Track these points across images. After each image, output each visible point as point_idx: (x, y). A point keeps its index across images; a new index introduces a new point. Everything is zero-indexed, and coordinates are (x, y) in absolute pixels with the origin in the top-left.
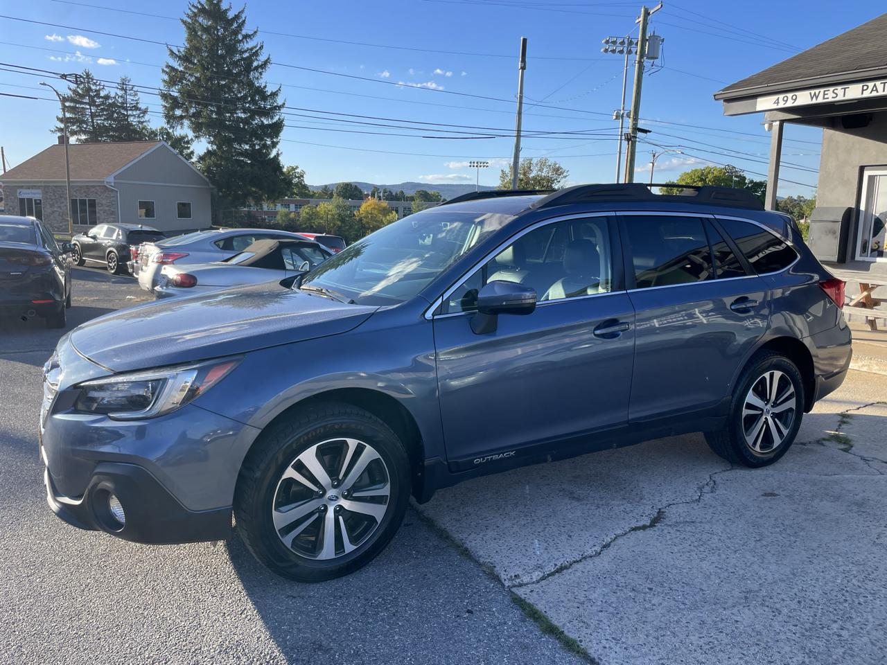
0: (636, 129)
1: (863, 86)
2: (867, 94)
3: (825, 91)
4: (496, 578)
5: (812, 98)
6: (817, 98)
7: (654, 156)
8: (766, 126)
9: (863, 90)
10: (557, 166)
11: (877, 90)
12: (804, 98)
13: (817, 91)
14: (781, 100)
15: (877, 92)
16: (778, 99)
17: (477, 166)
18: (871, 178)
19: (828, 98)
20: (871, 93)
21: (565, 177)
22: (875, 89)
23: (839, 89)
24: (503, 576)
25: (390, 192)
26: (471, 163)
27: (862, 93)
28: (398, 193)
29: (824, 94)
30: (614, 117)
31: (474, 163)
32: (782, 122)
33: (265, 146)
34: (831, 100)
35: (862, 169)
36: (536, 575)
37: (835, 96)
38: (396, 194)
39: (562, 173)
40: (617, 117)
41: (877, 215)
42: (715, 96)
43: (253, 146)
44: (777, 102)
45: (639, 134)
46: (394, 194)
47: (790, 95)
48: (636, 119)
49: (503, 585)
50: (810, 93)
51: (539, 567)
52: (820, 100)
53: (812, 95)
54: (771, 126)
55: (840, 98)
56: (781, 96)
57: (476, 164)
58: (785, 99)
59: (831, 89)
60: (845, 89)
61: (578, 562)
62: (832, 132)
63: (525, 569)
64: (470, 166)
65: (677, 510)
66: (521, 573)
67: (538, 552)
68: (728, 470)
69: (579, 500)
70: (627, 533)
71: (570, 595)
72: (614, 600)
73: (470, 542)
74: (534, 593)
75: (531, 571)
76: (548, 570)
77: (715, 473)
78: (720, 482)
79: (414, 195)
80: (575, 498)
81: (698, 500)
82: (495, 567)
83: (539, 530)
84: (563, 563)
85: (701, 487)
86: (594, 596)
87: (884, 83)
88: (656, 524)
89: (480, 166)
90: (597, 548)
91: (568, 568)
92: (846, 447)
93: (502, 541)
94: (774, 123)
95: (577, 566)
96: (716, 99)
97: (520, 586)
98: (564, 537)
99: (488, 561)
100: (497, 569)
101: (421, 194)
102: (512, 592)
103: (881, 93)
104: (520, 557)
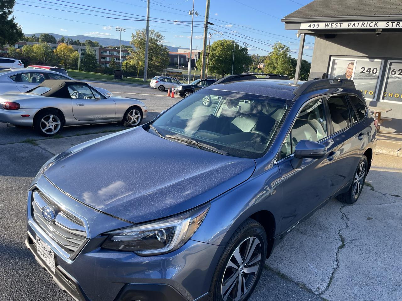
0: (208, 23)
1: (349, 23)
2: (350, 27)
3: (332, 24)
4: (309, 291)
5: (326, 26)
6: (328, 26)
8: (298, 35)
9: (349, 25)
10: (159, 34)
11: (355, 26)
12: (322, 26)
13: (328, 23)
15: (355, 27)
18: (334, 61)
19: (333, 27)
20: (352, 27)
21: (163, 39)
22: (354, 25)
23: (338, 24)
24: (313, 290)
25: (71, 40)
26: (116, 28)
27: (348, 27)
28: (76, 41)
29: (332, 25)
32: (305, 34)
34: (334, 28)
35: (330, 56)
36: (325, 285)
37: (336, 26)
38: (75, 41)
39: (161, 38)
40: (191, 13)
41: (335, 77)
42: (282, 20)
44: (310, 26)
45: (209, 25)
46: (74, 41)
47: (316, 24)
48: (207, 18)
49: (314, 294)
50: (325, 24)
51: (323, 280)
52: (329, 28)
53: (326, 25)
54: (300, 35)
55: (338, 28)
56: (312, 24)
57: (119, 30)
58: (314, 25)
59: (335, 23)
60: (341, 24)
61: (334, 272)
62: (319, 39)
63: (319, 283)
64: (116, 30)
65: (345, 233)
66: (319, 286)
67: (315, 270)
68: (344, 206)
69: (305, 234)
70: (338, 251)
71: (346, 294)
72: (364, 293)
73: (282, 270)
74: (332, 296)
75: (322, 284)
76: (327, 281)
77: (340, 209)
78: (346, 214)
79: (85, 42)
80: (302, 233)
81: (347, 226)
82: (305, 284)
83: (304, 256)
84: (329, 275)
85: (342, 218)
86: (356, 292)
87: (358, 23)
88: (345, 243)
89: (121, 31)
90: (336, 263)
91: (333, 278)
92: (371, 188)
93: (295, 267)
94: (302, 34)
95: (335, 275)
96: (282, 22)
97: (322, 293)
98: (318, 259)
99: (299, 281)
100: (307, 285)
101: (88, 42)
102: (322, 298)
103: (356, 27)
104: (310, 275)
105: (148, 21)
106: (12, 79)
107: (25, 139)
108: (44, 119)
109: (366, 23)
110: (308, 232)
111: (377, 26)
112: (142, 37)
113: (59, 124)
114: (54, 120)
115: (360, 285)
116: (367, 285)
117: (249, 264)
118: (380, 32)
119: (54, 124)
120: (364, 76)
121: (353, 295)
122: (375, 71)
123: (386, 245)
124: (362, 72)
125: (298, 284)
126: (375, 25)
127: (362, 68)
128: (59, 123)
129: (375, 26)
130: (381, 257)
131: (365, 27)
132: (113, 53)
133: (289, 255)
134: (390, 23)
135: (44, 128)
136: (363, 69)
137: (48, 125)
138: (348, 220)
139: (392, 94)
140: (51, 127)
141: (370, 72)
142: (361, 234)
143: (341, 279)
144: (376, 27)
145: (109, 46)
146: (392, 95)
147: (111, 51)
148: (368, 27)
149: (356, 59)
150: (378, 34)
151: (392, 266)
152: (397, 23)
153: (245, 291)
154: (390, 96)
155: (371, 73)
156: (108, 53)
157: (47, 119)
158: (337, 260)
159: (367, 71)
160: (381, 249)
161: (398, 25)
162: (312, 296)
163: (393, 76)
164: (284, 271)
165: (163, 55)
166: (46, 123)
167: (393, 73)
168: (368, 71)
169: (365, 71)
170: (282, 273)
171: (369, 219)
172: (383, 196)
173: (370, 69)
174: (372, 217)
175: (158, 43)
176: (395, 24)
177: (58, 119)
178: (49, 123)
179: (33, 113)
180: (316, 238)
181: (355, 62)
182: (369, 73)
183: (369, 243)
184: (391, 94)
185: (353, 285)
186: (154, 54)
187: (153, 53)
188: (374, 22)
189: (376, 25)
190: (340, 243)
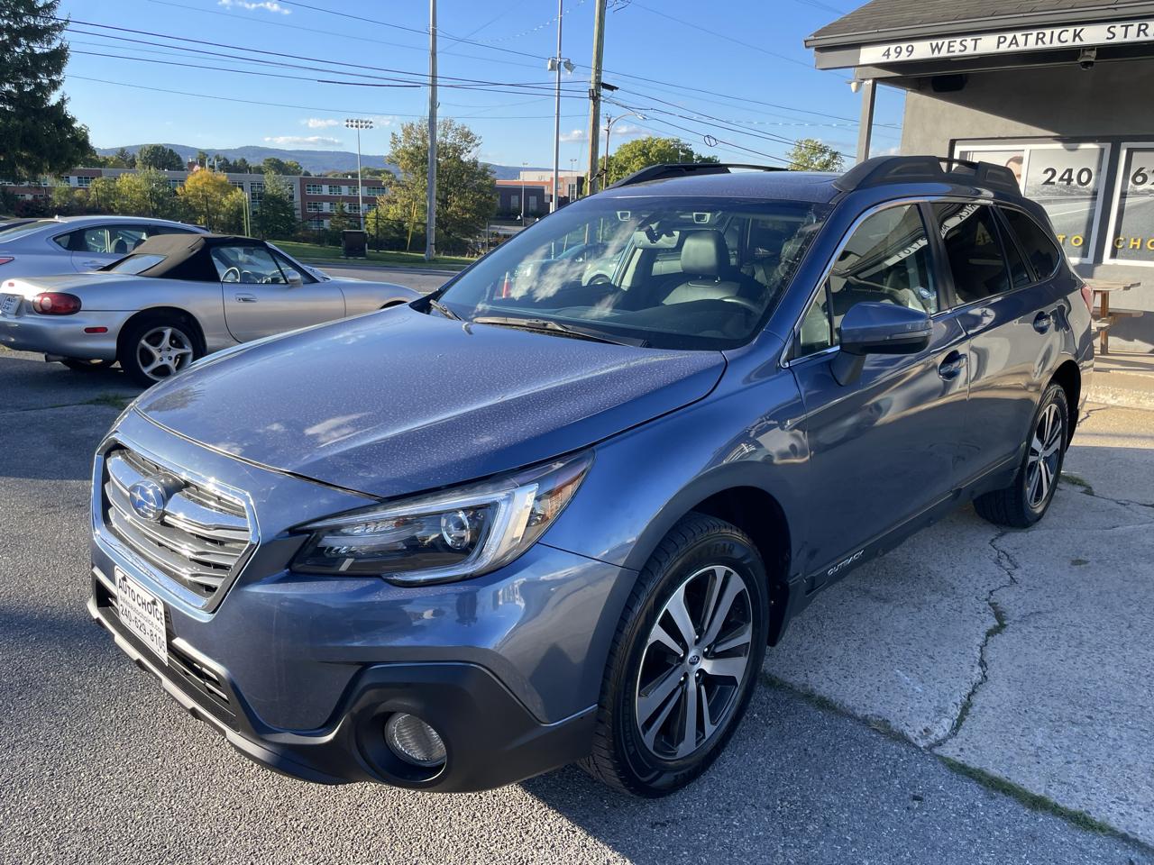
0: (600, 84)
1: (999, 38)
2: (1004, 48)
3: (950, 42)
4: (901, 738)
6: (939, 50)
7: (609, 121)
8: (853, 86)
9: (999, 43)
10: (466, 130)
11: (1016, 43)
12: (922, 50)
13: (940, 42)
14: (892, 52)
15: (1018, 46)
16: (889, 50)
17: (357, 126)
18: (963, 154)
20: (1009, 46)
21: (477, 145)
22: (1014, 42)
23: (969, 42)
24: (912, 735)
25: (225, 159)
26: (347, 121)
27: (998, 47)
28: (238, 161)
29: (949, 46)
30: (549, 67)
31: (352, 121)
32: (876, 80)
33: (39, 86)
34: (957, 53)
35: (953, 143)
36: (947, 724)
37: (963, 48)
38: (235, 163)
39: (473, 140)
40: (553, 68)
42: (806, 41)
43: (20, 87)
44: (887, 54)
45: (604, 92)
46: (231, 162)
47: (904, 46)
48: (599, 71)
49: (915, 746)
50: (931, 44)
51: (941, 711)
52: (944, 53)
53: (934, 46)
54: (859, 85)
55: (970, 51)
56: (893, 47)
57: (354, 124)
58: (898, 50)
59: (959, 40)
60: (976, 40)
61: (973, 692)
62: (917, 95)
63: (927, 718)
64: (347, 126)
65: (1006, 599)
66: (928, 724)
67: (917, 688)
68: (1002, 535)
69: (886, 601)
70: (986, 641)
71: (1010, 745)
72: (1066, 742)
73: (818, 686)
74: (967, 752)
75: (937, 719)
76: (952, 713)
77: (993, 540)
78: (1010, 552)
79: (262, 165)
80: (878, 599)
81: (1013, 580)
82: (888, 721)
83: (885, 654)
84: (959, 697)
85: (998, 562)
86: (1039, 742)
87: (1027, 35)
88: (1005, 623)
89: (362, 127)
90: (978, 670)
91: (971, 706)
92: (1084, 489)
93: (857, 680)
94: (866, 82)
95: (977, 700)
96: (806, 47)
97: (939, 743)
98: (925, 660)
99: (869, 713)
100: (893, 724)
101: (272, 164)
102: (938, 756)
103: (1021, 47)
104: (902, 700)
105: (434, 86)
106: (59, 243)
107: (97, 394)
108: (147, 340)
109: (1048, 32)
110: (896, 596)
111: (1081, 40)
112: (420, 143)
113: (188, 354)
114: (174, 342)
115: (1051, 724)
116: (1073, 723)
117: (718, 650)
118: (1093, 60)
119: (176, 352)
120: (1055, 194)
121: (1031, 748)
122: (1084, 177)
123: (1130, 627)
124: (1048, 182)
125: (865, 721)
126: (1075, 36)
127: (1046, 171)
128: (188, 349)
129: (1074, 40)
130: (1113, 655)
131: (1048, 45)
132: (340, 190)
133: (838, 652)
134: (1119, 29)
135: (146, 364)
136: (1050, 173)
137: (157, 355)
138: (1016, 567)
139: (1139, 240)
140: (167, 361)
141: (1070, 180)
142: (1054, 599)
143: (993, 708)
144: (1078, 42)
145: (329, 171)
146: (1138, 244)
147: (335, 183)
148: (1056, 44)
149: (1027, 147)
150: (1086, 64)
151: (1148, 676)
152: (1140, 25)
153: (709, 729)
154: (1135, 246)
155: (1075, 182)
156: (325, 190)
157: (156, 340)
158: (982, 663)
159: (1061, 179)
160: (1113, 635)
161: (1144, 31)
162: (907, 752)
163: (1140, 188)
164: (824, 690)
165: (479, 189)
166: (153, 349)
167: (1139, 179)
168: (1066, 177)
169: (1055, 179)
170: (818, 694)
171: (1077, 562)
172: (1122, 508)
173: (1070, 171)
174: (1089, 558)
175: (465, 158)
176: (1133, 30)
177: (185, 338)
178: (160, 350)
179: (117, 322)
180: (919, 611)
181: (1026, 156)
182: (1069, 183)
183: (1078, 621)
184: (1135, 240)
185: (1032, 724)
186: (454, 187)
187: (452, 184)
188: (1071, 30)
189: (1077, 38)
190: (992, 622)
